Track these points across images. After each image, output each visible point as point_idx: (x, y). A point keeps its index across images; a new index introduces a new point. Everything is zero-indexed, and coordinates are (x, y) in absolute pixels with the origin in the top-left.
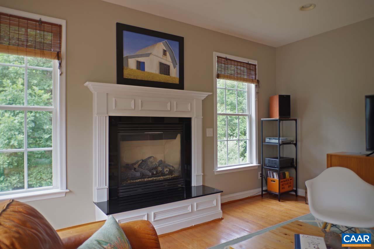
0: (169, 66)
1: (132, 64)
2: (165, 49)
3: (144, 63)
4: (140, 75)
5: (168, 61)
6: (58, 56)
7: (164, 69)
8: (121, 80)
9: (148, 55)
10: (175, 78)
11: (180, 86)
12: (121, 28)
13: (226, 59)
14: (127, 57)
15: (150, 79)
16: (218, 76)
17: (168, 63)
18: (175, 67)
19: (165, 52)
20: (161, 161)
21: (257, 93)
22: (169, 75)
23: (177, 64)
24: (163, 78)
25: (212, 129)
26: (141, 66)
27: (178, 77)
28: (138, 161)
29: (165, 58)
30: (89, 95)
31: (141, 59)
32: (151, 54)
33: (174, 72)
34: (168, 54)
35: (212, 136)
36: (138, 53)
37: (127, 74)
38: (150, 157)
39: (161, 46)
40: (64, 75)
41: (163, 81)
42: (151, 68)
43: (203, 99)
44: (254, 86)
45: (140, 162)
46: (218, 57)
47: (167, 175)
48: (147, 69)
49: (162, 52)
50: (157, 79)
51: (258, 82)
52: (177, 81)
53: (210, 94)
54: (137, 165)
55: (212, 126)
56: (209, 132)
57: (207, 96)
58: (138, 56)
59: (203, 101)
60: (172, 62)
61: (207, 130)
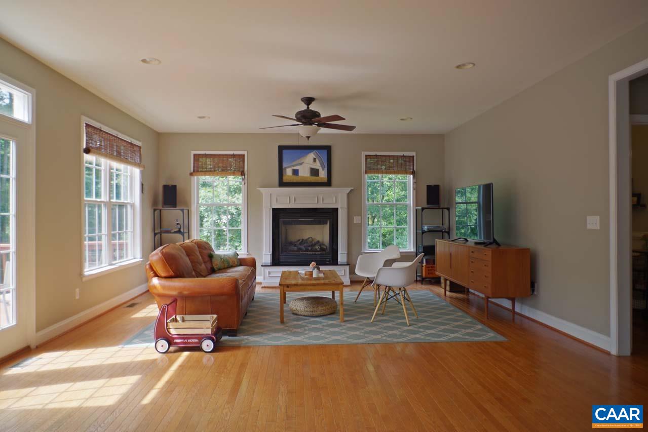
0: (318, 170)
1: (289, 172)
2: (315, 157)
3: (298, 170)
4: (295, 179)
5: (317, 166)
6: (243, 174)
7: (315, 172)
8: (282, 184)
9: (301, 164)
10: (324, 178)
11: (328, 183)
12: (281, 149)
13: (376, 155)
14: (286, 168)
15: (304, 181)
16: (366, 173)
17: (317, 168)
18: (323, 170)
19: (315, 160)
20: (319, 241)
21: (414, 183)
22: (318, 176)
23: (325, 167)
24: (314, 179)
25: (360, 217)
26: (296, 172)
27: (326, 177)
28: (299, 240)
29: (315, 164)
30: (260, 195)
31: (295, 168)
32: (303, 163)
33: (323, 174)
34: (317, 160)
35: (360, 222)
36: (296, 162)
37: (285, 179)
38: (309, 238)
39: (312, 155)
40: (246, 184)
41: (313, 181)
42: (304, 173)
43: (348, 192)
44: (412, 176)
45: (301, 241)
46: (366, 156)
47: (319, 251)
48: (300, 174)
49: (312, 160)
50: (309, 180)
51: (413, 173)
52: (326, 180)
53: (352, 188)
54: (298, 243)
55: (360, 214)
56: (356, 220)
57: (351, 191)
58: (293, 166)
59: (348, 194)
60: (321, 166)
61: (355, 218)
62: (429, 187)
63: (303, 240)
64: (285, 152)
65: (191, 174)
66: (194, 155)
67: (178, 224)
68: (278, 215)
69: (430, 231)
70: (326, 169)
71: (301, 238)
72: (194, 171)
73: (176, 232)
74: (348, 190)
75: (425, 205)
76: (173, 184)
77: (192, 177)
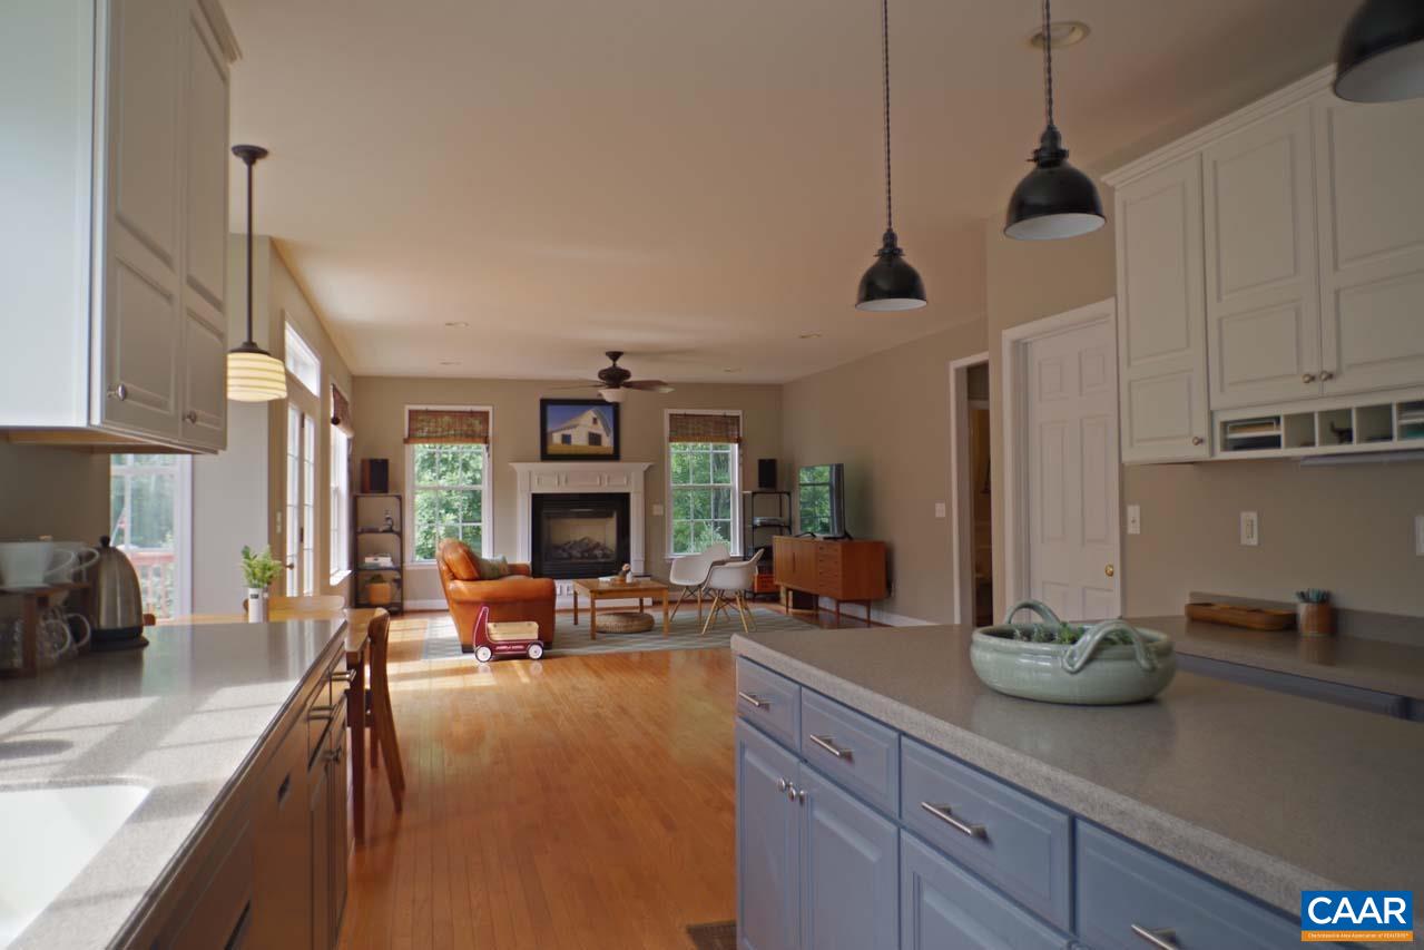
0: (600, 436)
1: (556, 438)
2: (595, 417)
3: (570, 435)
4: (565, 449)
5: (599, 429)
6: (486, 441)
7: (595, 439)
8: (546, 456)
9: (575, 427)
10: (608, 448)
11: (615, 456)
12: (545, 403)
13: (685, 415)
14: (552, 432)
15: (579, 452)
16: (671, 440)
17: (599, 432)
18: (608, 436)
19: (595, 421)
20: (599, 543)
21: (740, 455)
22: (600, 444)
23: (610, 432)
24: (594, 449)
25: (662, 507)
26: (566, 439)
27: (612, 446)
28: (570, 542)
29: (595, 427)
30: (513, 474)
31: (567, 432)
32: (578, 424)
33: (607, 442)
34: (599, 422)
35: (662, 514)
36: (566, 425)
37: (551, 449)
38: (585, 539)
39: (590, 414)
40: (491, 459)
41: (592, 453)
42: (579, 440)
43: (645, 469)
44: (737, 445)
45: (572, 543)
46: (671, 415)
47: (601, 558)
48: (574, 441)
49: (591, 420)
50: (586, 452)
51: (739, 441)
52: (611, 451)
53: (651, 464)
54: (568, 546)
55: (662, 502)
56: (657, 510)
57: (650, 467)
58: (563, 429)
59: (646, 473)
60: (605, 430)
61: (655, 507)
62: (762, 463)
63: (576, 541)
64: (550, 409)
65: (406, 441)
66: (410, 412)
67: (388, 519)
68: (540, 503)
69: (763, 525)
70: (612, 434)
71: (573, 539)
72: (409, 436)
73: (384, 532)
74: (646, 465)
75: (757, 489)
76: (384, 457)
77: (406, 446)
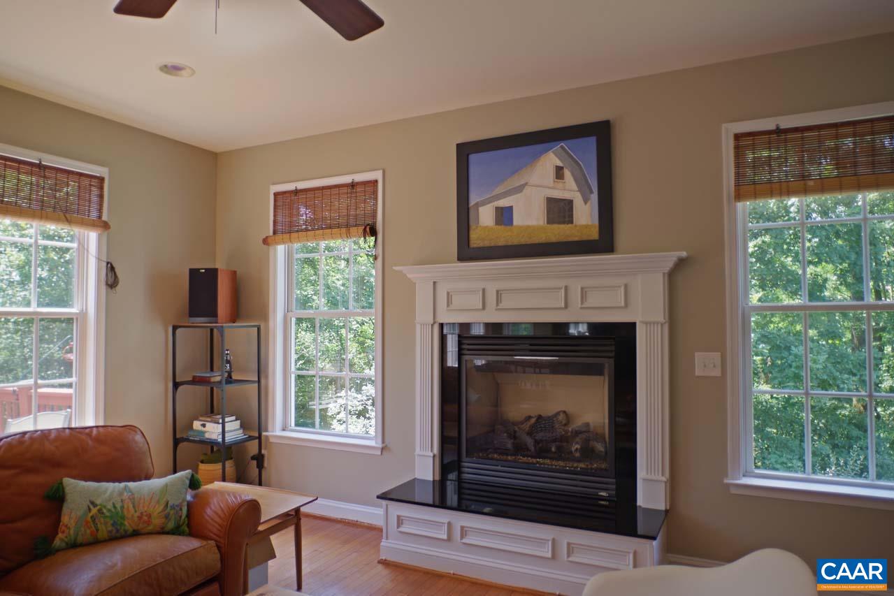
0: (570, 202)
1: (485, 217)
2: (560, 164)
3: (511, 208)
4: (504, 237)
5: (569, 189)
6: (373, 231)
7: (560, 210)
8: (467, 252)
9: (519, 189)
10: (586, 226)
11: (604, 243)
12: (465, 151)
13: (778, 131)
14: (477, 205)
15: (525, 240)
16: (739, 196)
17: (567, 196)
18: (586, 201)
19: (559, 173)
22: (572, 223)
23: (592, 192)
24: (559, 232)
25: (717, 355)
26: (504, 216)
27: (596, 222)
28: (530, 417)
29: (560, 185)
30: (408, 288)
31: (503, 203)
32: (526, 184)
33: (586, 215)
34: (567, 173)
35: (718, 373)
36: (500, 190)
37: (476, 239)
38: (558, 413)
39: (551, 159)
40: (380, 259)
41: (554, 239)
42: (529, 216)
43: (667, 270)
45: (533, 420)
46: (737, 137)
47: (579, 461)
48: (518, 220)
49: (551, 173)
50: (542, 238)
52: (594, 234)
53: (684, 254)
54: (527, 426)
55: (718, 344)
56: (704, 364)
57: (681, 263)
58: (498, 197)
59: (672, 276)
60: (580, 190)
61: (699, 357)
63: (540, 417)
65: (266, 241)
66: (276, 195)
70: (594, 197)
71: (534, 413)
72: (275, 233)
74: (669, 261)
77: (271, 249)
